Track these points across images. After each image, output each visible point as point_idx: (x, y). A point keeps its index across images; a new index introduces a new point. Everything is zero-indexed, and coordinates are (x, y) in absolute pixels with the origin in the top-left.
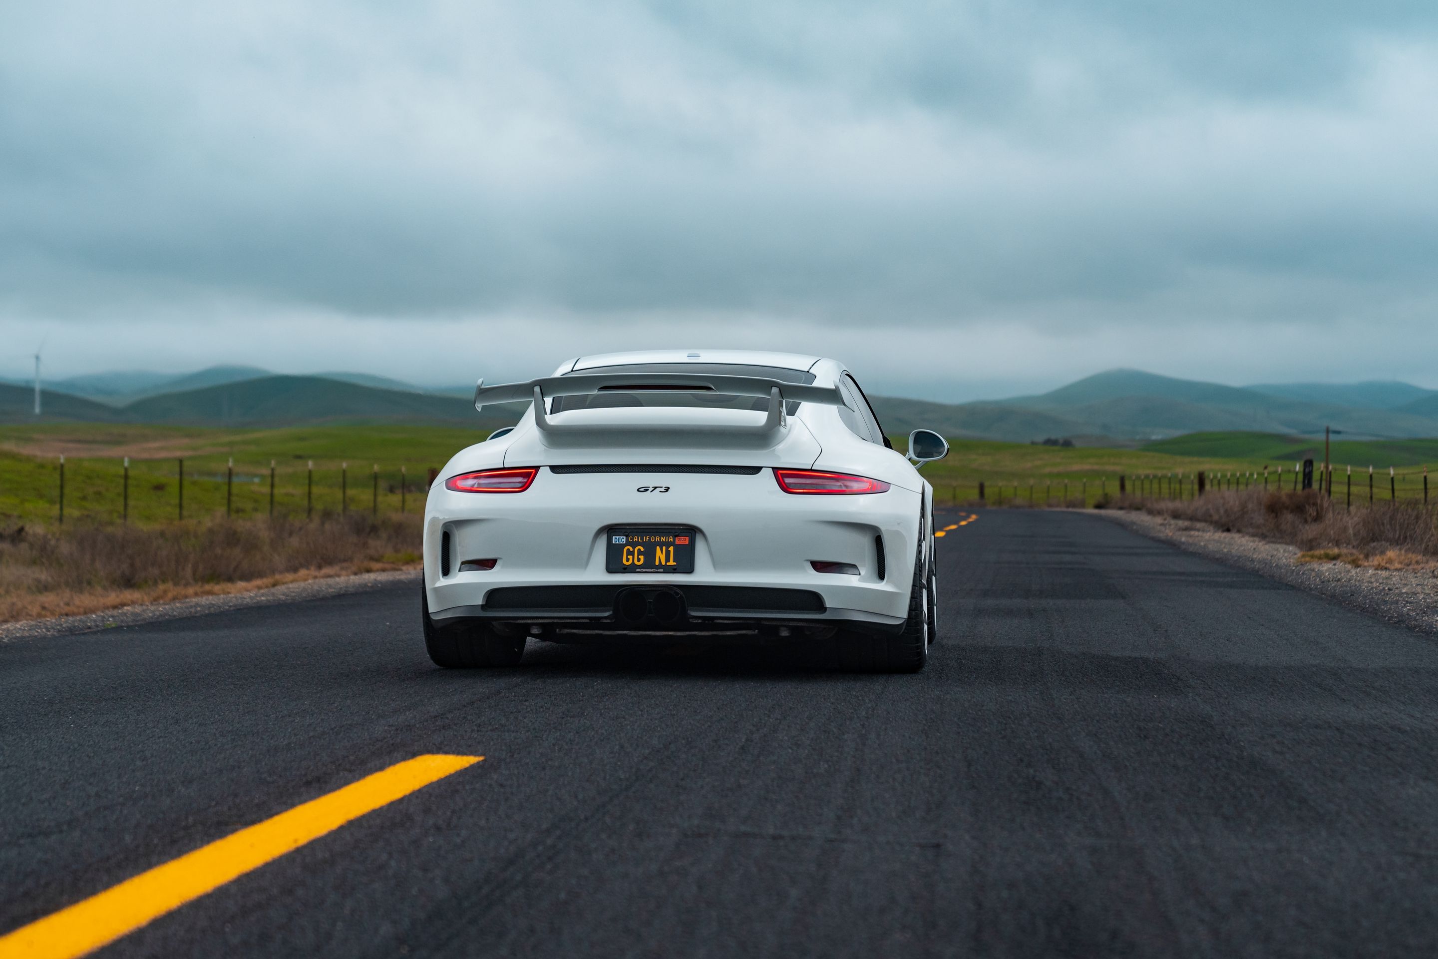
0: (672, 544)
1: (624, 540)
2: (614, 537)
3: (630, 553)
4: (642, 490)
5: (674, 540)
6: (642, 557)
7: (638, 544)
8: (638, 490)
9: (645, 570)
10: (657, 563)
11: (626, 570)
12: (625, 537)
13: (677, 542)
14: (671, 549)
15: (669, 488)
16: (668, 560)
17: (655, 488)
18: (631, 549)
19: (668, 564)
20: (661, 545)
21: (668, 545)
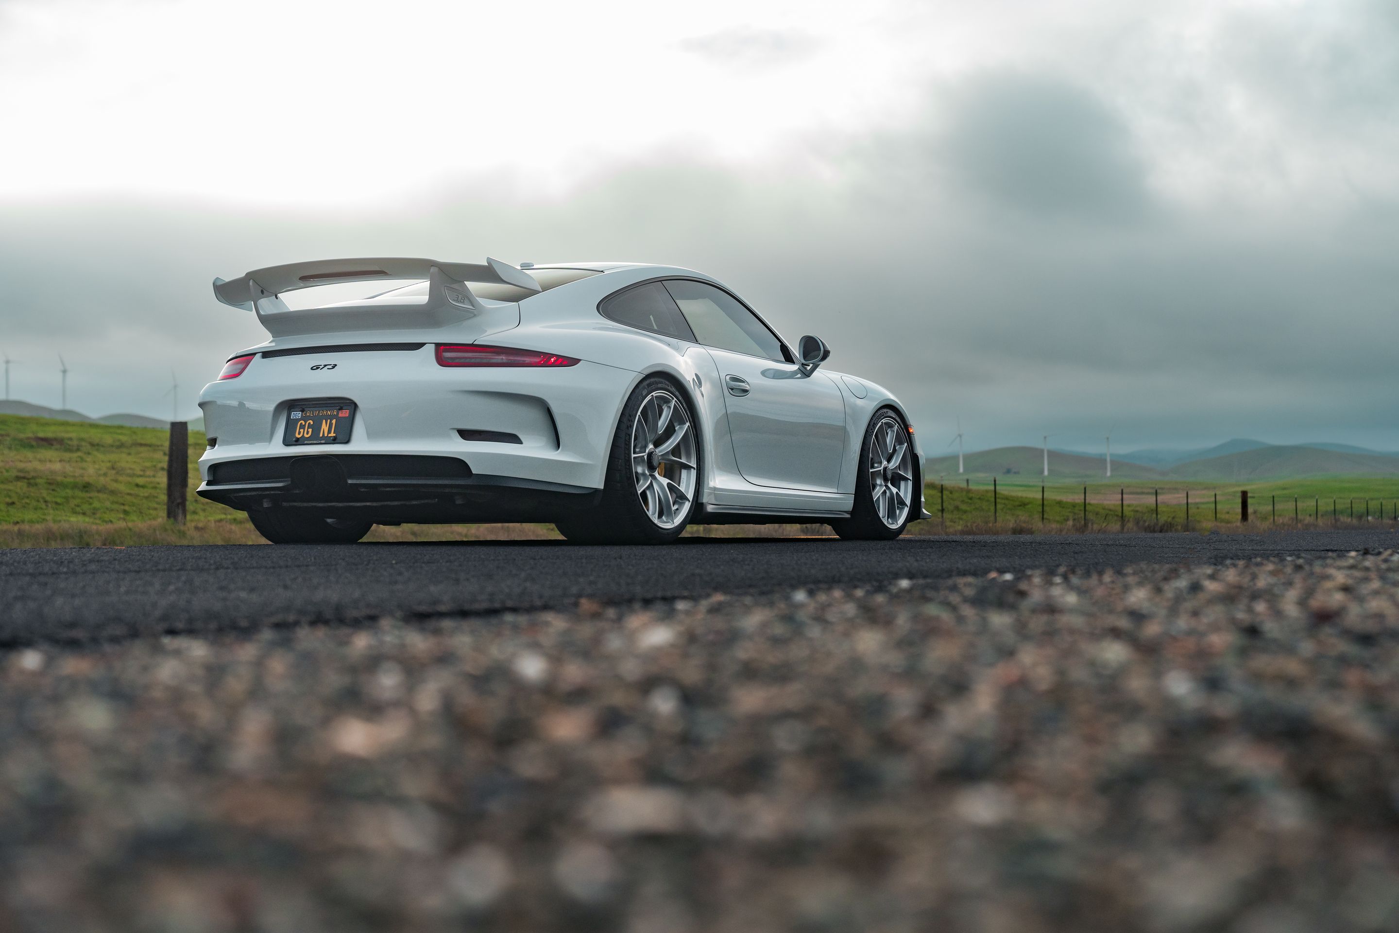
0: (336, 417)
1: (300, 415)
2: (293, 413)
3: (302, 427)
4: (315, 368)
5: (338, 413)
6: (310, 430)
7: (309, 418)
8: (312, 369)
9: (311, 442)
10: (321, 435)
11: (298, 442)
12: (300, 413)
13: (340, 415)
14: (334, 421)
15: (336, 365)
16: (329, 432)
17: (325, 366)
18: (304, 423)
19: (330, 435)
20: (327, 418)
21: (331, 418)
